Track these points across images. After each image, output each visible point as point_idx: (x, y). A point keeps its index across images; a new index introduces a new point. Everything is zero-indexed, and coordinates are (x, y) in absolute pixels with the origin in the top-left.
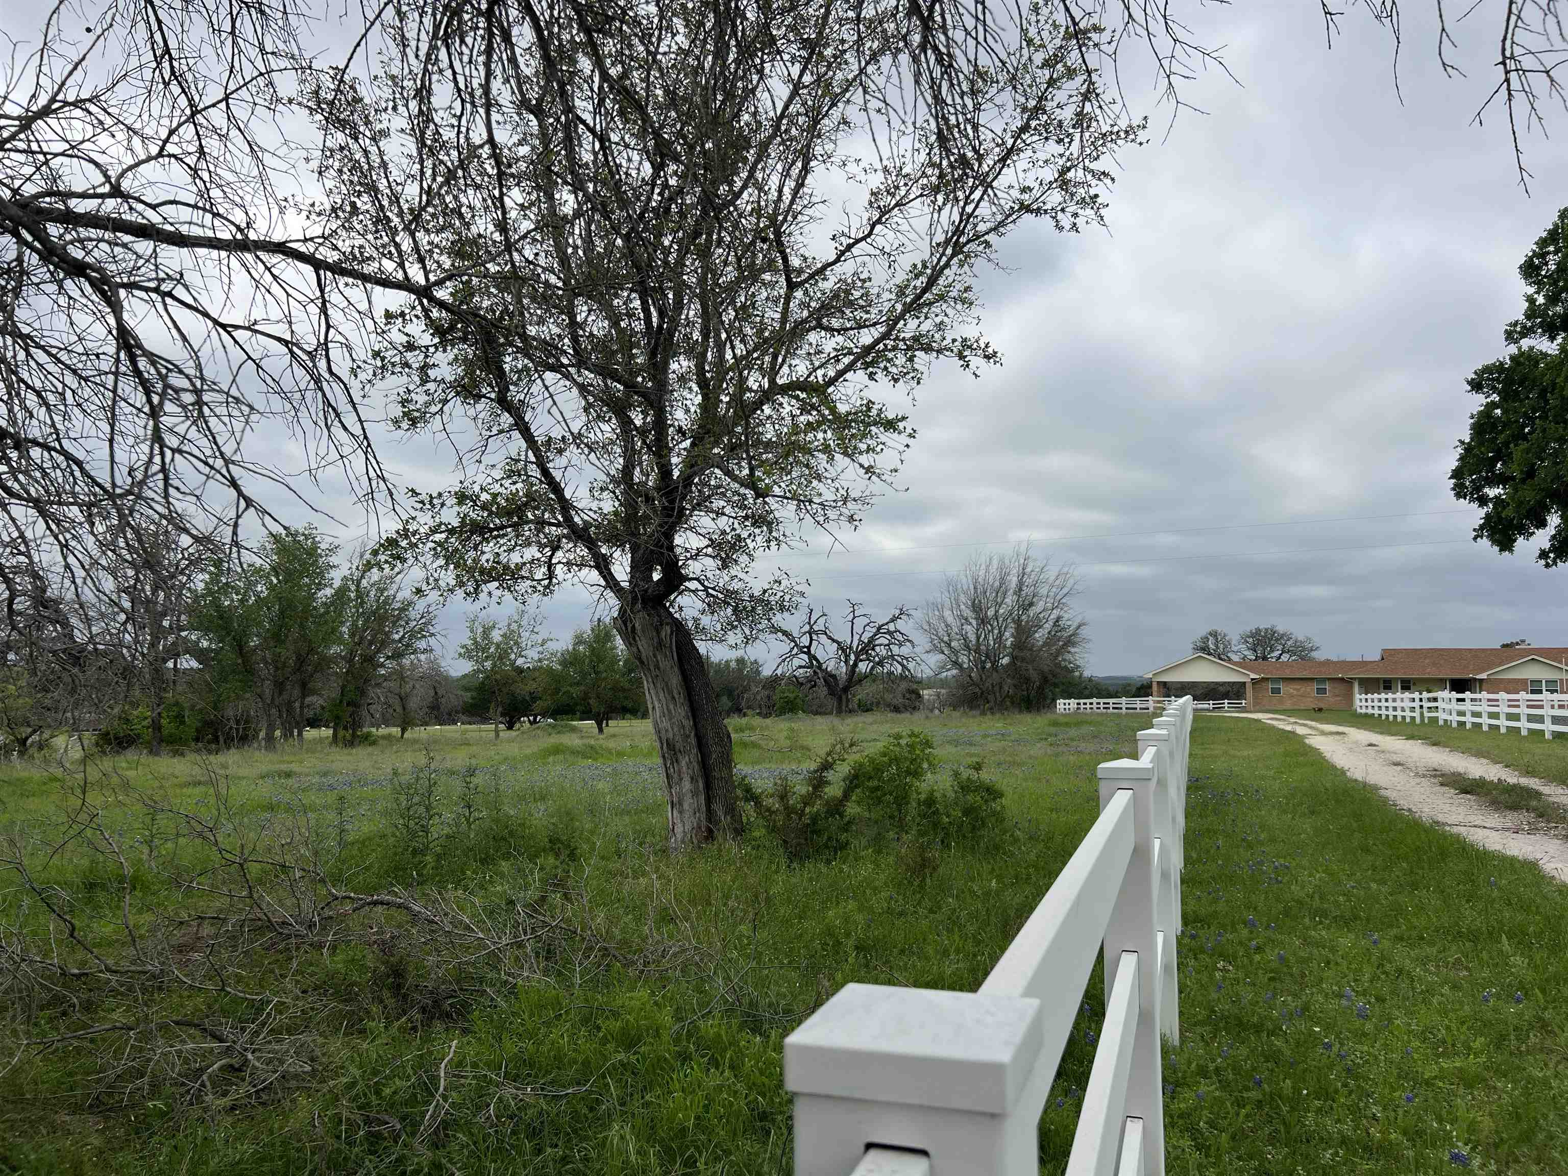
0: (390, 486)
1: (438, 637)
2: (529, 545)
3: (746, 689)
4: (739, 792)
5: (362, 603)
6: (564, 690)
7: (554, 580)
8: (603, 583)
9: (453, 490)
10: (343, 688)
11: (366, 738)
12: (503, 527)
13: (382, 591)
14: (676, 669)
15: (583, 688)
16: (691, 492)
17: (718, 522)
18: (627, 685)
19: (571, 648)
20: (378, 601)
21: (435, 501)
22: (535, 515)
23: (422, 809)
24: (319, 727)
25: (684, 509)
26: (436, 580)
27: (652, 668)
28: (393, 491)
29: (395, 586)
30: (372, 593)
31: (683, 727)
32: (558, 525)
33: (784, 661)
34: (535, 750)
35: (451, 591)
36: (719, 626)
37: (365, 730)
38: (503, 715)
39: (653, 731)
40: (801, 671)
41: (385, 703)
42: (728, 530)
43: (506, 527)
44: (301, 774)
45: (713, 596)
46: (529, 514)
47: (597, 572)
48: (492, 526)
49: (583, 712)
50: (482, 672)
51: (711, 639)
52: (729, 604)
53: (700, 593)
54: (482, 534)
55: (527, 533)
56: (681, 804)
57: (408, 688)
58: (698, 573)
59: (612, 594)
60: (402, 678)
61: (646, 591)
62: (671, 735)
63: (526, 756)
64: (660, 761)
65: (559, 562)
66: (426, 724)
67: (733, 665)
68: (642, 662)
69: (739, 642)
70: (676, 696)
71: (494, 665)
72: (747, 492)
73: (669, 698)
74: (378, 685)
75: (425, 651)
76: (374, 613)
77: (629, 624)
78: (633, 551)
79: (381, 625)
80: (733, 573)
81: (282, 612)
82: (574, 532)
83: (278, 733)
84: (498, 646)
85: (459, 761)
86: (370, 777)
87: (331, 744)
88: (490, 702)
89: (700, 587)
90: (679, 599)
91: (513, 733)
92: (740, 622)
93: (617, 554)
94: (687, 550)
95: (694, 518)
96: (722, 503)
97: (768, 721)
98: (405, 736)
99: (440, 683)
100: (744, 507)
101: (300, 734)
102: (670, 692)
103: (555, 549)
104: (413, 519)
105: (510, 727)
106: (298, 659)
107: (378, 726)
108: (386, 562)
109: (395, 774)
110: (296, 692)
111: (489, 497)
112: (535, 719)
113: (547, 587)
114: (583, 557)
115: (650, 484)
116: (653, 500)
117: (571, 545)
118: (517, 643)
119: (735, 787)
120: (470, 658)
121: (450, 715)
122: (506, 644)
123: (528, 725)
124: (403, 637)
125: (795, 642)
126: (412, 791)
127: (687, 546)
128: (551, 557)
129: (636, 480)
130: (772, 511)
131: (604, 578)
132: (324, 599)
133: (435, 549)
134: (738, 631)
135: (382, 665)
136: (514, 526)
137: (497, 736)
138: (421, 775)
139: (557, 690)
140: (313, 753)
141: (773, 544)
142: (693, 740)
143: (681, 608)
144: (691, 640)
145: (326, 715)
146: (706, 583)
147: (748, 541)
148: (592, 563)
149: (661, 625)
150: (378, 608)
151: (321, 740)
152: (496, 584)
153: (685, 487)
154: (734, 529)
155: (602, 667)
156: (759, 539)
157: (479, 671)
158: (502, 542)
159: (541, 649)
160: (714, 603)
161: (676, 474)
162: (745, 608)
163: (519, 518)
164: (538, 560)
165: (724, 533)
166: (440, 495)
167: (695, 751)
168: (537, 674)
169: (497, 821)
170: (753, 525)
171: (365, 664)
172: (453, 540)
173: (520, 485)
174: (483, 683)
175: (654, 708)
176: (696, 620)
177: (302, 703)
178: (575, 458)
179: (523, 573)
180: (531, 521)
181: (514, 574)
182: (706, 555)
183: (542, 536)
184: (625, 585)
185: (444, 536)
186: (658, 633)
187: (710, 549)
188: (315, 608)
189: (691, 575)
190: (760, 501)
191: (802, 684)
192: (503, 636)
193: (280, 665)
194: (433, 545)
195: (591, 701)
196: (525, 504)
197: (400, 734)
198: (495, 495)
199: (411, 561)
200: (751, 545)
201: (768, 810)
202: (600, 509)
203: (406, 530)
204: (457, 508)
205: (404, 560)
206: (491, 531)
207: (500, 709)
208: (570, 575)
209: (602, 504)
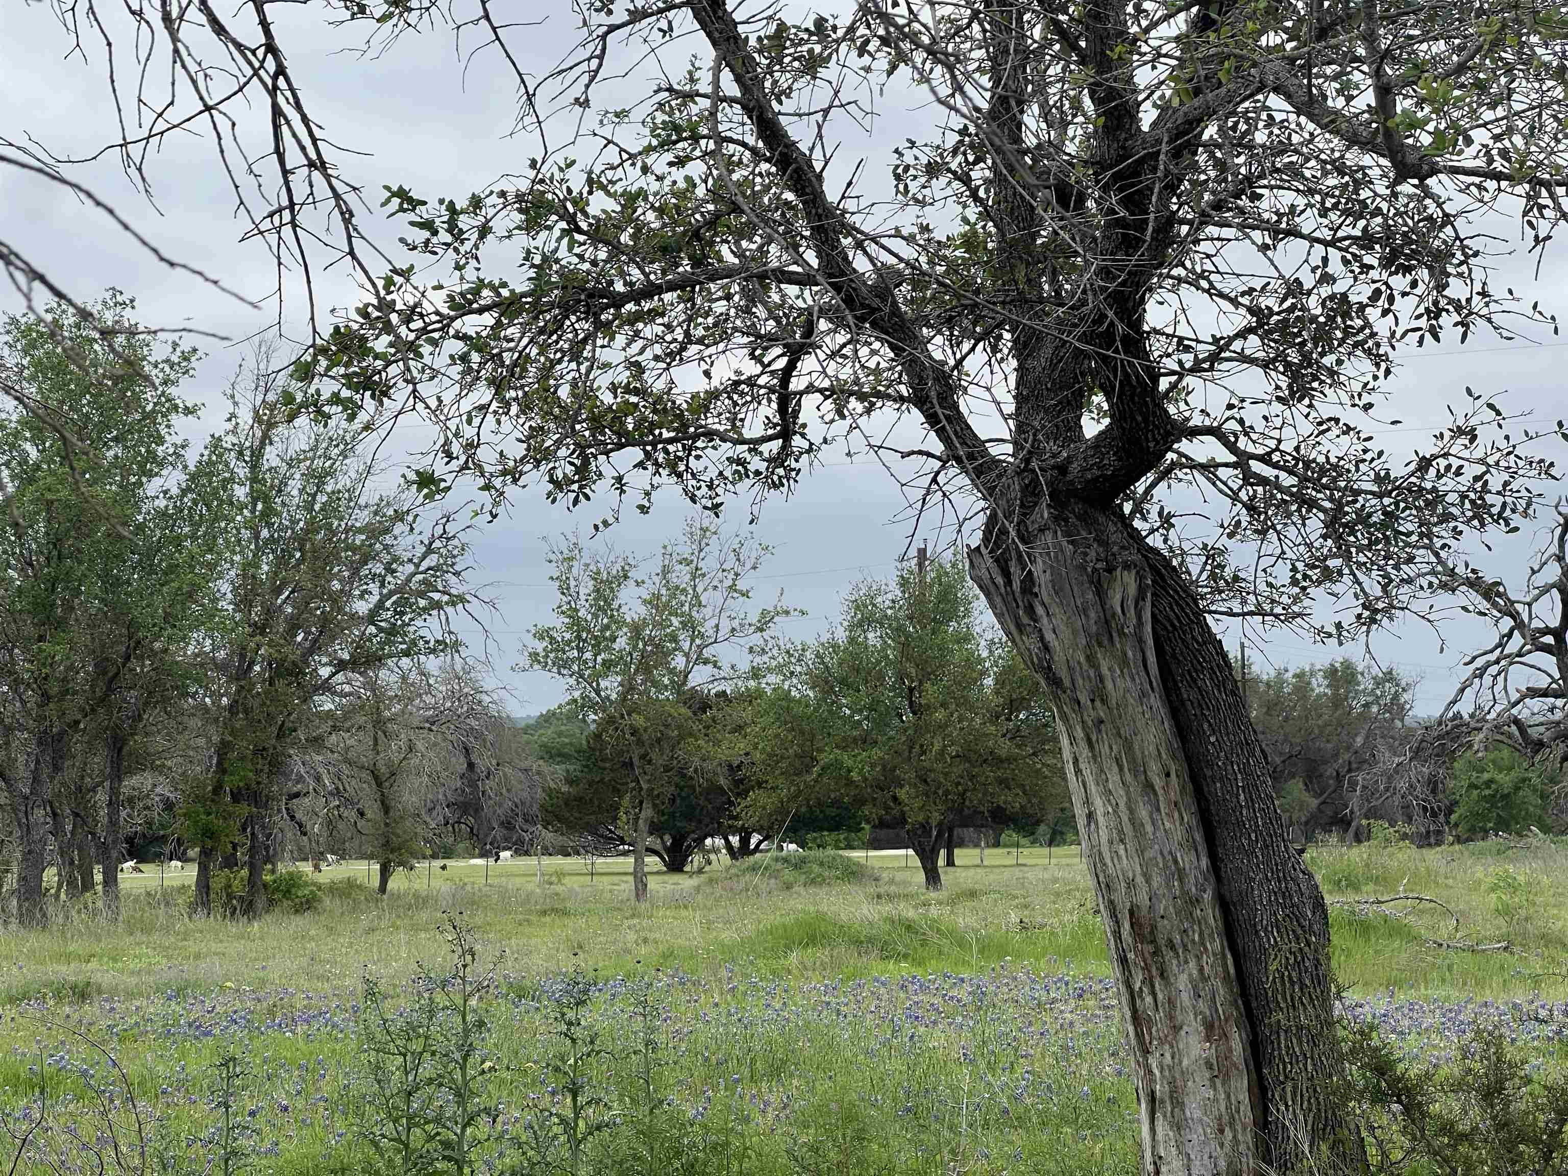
0: (340, 188)
1: (474, 606)
2: (726, 337)
3: (1364, 760)
4: (1353, 1071)
5: (269, 512)
6: (825, 758)
7: (797, 441)
8: (936, 446)
9: (511, 189)
10: (223, 749)
11: (287, 893)
12: (651, 290)
13: (319, 478)
14: (1155, 701)
15: (877, 753)
16: (1195, 167)
17: (1277, 255)
18: (1005, 747)
19: (841, 636)
20: (310, 507)
21: (464, 222)
22: (740, 254)
23: (444, 1097)
24: (158, 858)
25: (1172, 220)
26: (471, 446)
27: (1084, 698)
28: (351, 199)
29: (353, 465)
30: (294, 486)
31: (1181, 874)
32: (804, 280)
33: (1480, 673)
34: (750, 928)
35: (514, 474)
36: (1282, 574)
37: (282, 868)
38: (655, 829)
39: (1091, 883)
40: (1536, 704)
41: (337, 793)
42: (1308, 282)
43: (659, 290)
44: (113, 991)
45: (1263, 481)
46: (725, 250)
47: (917, 416)
48: (619, 287)
49: (882, 824)
50: (593, 706)
51: (1260, 612)
52: (1312, 504)
53: (1223, 473)
54: (592, 313)
55: (720, 307)
56: (1178, 1103)
57: (394, 750)
58: (1218, 412)
59: (964, 480)
60: (379, 723)
61: (1062, 469)
62: (1143, 898)
63: (724, 948)
64: (1109, 971)
65: (811, 389)
66: (448, 853)
67: (1320, 686)
68: (1055, 681)
69: (1348, 619)
70: (1158, 782)
71: (629, 688)
72: (1367, 160)
73: (1135, 788)
74: (317, 742)
75: (440, 647)
76: (301, 541)
77: (1014, 568)
78: (1022, 349)
79: (320, 573)
80: (1325, 410)
81: (56, 541)
82: (849, 301)
83: (50, 876)
84: (636, 630)
85: (538, 962)
86: (300, 1003)
87: (193, 908)
88: (620, 794)
89: (1226, 456)
90: (1160, 491)
91: (684, 883)
92: (1348, 557)
93: (976, 362)
94: (1183, 345)
95: (1206, 247)
96: (1287, 198)
97: (1433, 856)
98: (391, 885)
99: (478, 736)
100: (1357, 211)
101: (110, 880)
102: (1139, 769)
103: (795, 353)
104: (406, 274)
105: (676, 865)
106: (101, 667)
107: (318, 858)
108: (336, 399)
109: (370, 994)
110: (99, 761)
111: (612, 206)
112: (745, 841)
113: (777, 461)
114: (877, 371)
115: (1071, 148)
116: (1081, 199)
117: (842, 337)
118: (689, 625)
119: (1342, 1058)
120: (562, 665)
121: (508, 825)
122: (660, 625)
123: (724, 857)
124: (380, 605)
125: (1515, 615)
126: (416, 1046)
127: (1183, 330)
128: (787, 373)
129: (1030, 141)
130: (1448, 219)
131: (941, 434)
132: (161, 503)
133: (464, 358)
134: (1344, 586)
135: (326, 687)
136: (683, 285)
137: (641, 888)
138: (440, 999)
139: (807, 760)
140: (147, 930)
141: (1447, 320)
142: (1210, 914)
143: (1166, 520)
144: (1199, 615)
145: (179, 827)
146: (1242, 443)
147: (1373, 314)
148: (904, 390)
149: (1110, 570)
150: (312, 528)
151: (167, 897)
152: (635, 454)
153: (1176, 154)
154: (1327, 279)
155: (931, 692)
156: (1405, 307)
157: (585, 704)
158: (648, 331)
159: (756, 639)
160: (1268, 500)
161: (1148, 116)
162: (1363, 518)
163: (697, 262)
164: (751, 382)
165: (1294, 288)
166: (476, 203)
167: (1216, 944)
168: (747, 714)
169: (648, 1134)
170: (1387, 263)
171: (280, 684)
172: (513, 331)
173: (696, 169)
174: (598, 736)
175: (1090, 816)
176: (1212, 554)
177: (114, 792)
178: (852, 79)
179: (711, 422)
180: (730, 273)
181: (685, 426)
182: (1243, 358)
183: (760, 311)
184: (1003, 451)
185: (488, 319)
186: (1101, 593)
187: (1253, 341)
188: (141, 527)
189: (1197, 420)
190: (1407, 188)
191: (1539, 745)
192: (653, 601)
193: (54, 689)
194: (458, 347)
195: (902, 794)
196: (713, 222)
197: (376, 882)
198: (631, 199)
199: (401, 393)
200: (1382, 326)
201: (1447, 1128)
202: (925, 229)
203: (386, 306)
204: (522, 240)
205: (382, 392)
206: (618, 301)
207: (647, 812)
208: (841, 426)
209: (930, 215)
